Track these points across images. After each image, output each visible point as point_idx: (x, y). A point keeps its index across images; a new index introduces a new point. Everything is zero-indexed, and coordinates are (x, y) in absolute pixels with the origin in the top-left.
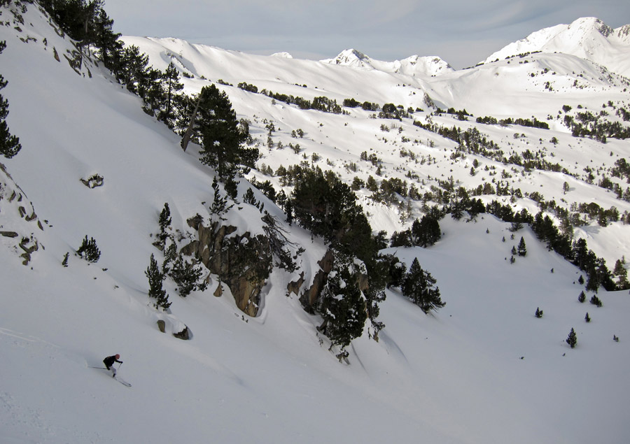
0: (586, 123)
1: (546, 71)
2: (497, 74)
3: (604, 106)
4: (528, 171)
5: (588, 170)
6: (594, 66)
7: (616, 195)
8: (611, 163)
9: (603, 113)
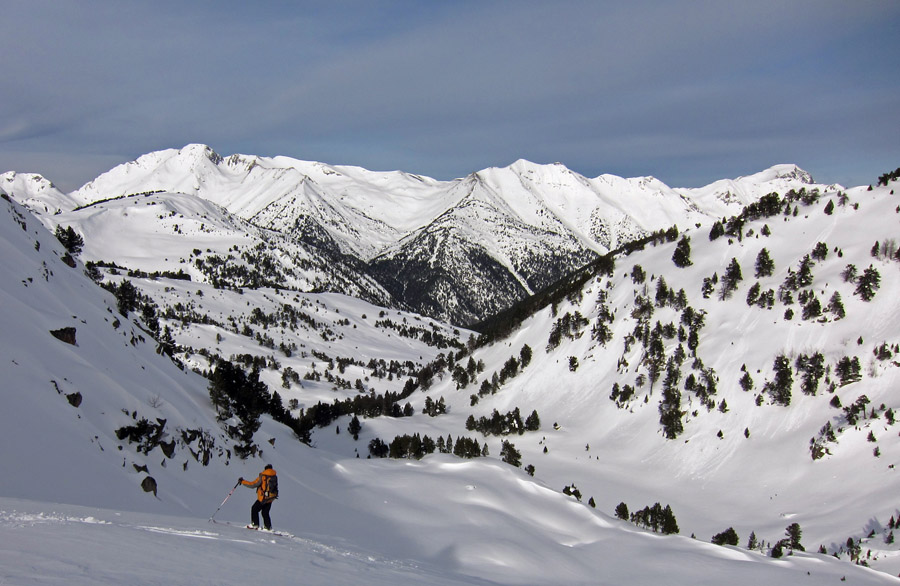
0: (216, 267)
1: (174, 213)
2: (126, 215)
3: (230, 250)
4: (186, 325)
5: (231, 319)
6: (216, 207)
7: (258, 342)
8: (249, 313)
9: (230, 257)
